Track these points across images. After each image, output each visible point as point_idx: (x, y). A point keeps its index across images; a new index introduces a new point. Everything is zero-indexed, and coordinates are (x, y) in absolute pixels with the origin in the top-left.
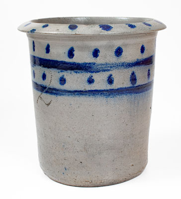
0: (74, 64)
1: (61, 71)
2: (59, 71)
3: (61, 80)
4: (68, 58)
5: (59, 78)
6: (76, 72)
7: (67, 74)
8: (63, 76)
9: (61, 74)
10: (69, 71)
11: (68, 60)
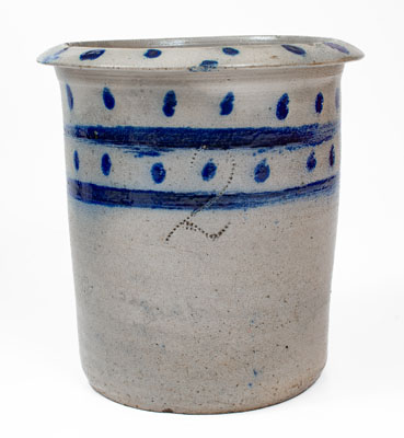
0: (287, 131)
1: (260, 152)
2: (256, 150)
3: (258, 172)
5: (255, 166)
6: (290, 149)
7: (274, 155)
8: (264, 160)
9: (259, 158)
10: (277, 148)
11: (276, 123)
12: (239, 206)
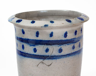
0: (67, 40)
1: (60, 46)
2: (59, 45)
3: (59, 51)
4: (64, 38)
6: (68, 45)
8: (61, 48)
9: (60, 47)
10: (64, 45)
12: (55, 59)
